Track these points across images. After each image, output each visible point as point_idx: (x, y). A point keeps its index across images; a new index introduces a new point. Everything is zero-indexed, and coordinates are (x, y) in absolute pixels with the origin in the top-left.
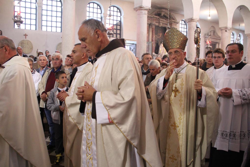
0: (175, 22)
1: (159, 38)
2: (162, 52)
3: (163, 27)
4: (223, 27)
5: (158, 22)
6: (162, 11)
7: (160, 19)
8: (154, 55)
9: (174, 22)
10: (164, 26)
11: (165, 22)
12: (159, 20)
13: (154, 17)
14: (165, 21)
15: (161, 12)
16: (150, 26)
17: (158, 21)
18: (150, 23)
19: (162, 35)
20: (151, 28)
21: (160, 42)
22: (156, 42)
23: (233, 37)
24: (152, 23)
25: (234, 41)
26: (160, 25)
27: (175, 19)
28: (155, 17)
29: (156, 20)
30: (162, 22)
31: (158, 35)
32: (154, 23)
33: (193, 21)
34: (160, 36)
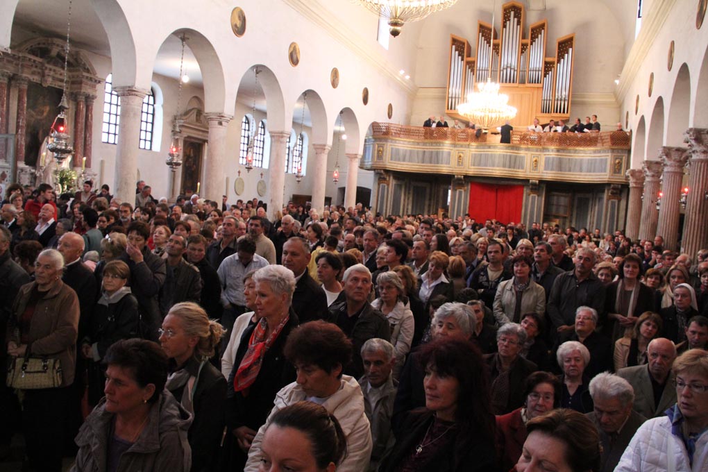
0: (91, 78)
1: (41, 120)
2: (48, 161)
3: (53, 88)
4: (214, 114)
5: (39, 73)
6: (54, 44)
7: (47, 65)
8: (22, 170)
9: (87, 77)
10: (56, 87)
11: (61, 74)
12: (44, 68)
13: (25, 57)
14: (62, 71)
15: (49, 44)
16: (13, 82)
17: (40, 71)
18: (11, 74)
19: (49, 111)
20: (15, 86)
21: (43, 131)
22: (29, 130)
23: (247, 128)
24: (20, 74)
25: (248, 137)
26: (46, 81)
27: (93, 69)
28: (30, 59)
29: (32, 66)
30: (52, 73)
31: (37, 110)
32: (24, 75)
33: (135, 95)
34: (43, 112)
